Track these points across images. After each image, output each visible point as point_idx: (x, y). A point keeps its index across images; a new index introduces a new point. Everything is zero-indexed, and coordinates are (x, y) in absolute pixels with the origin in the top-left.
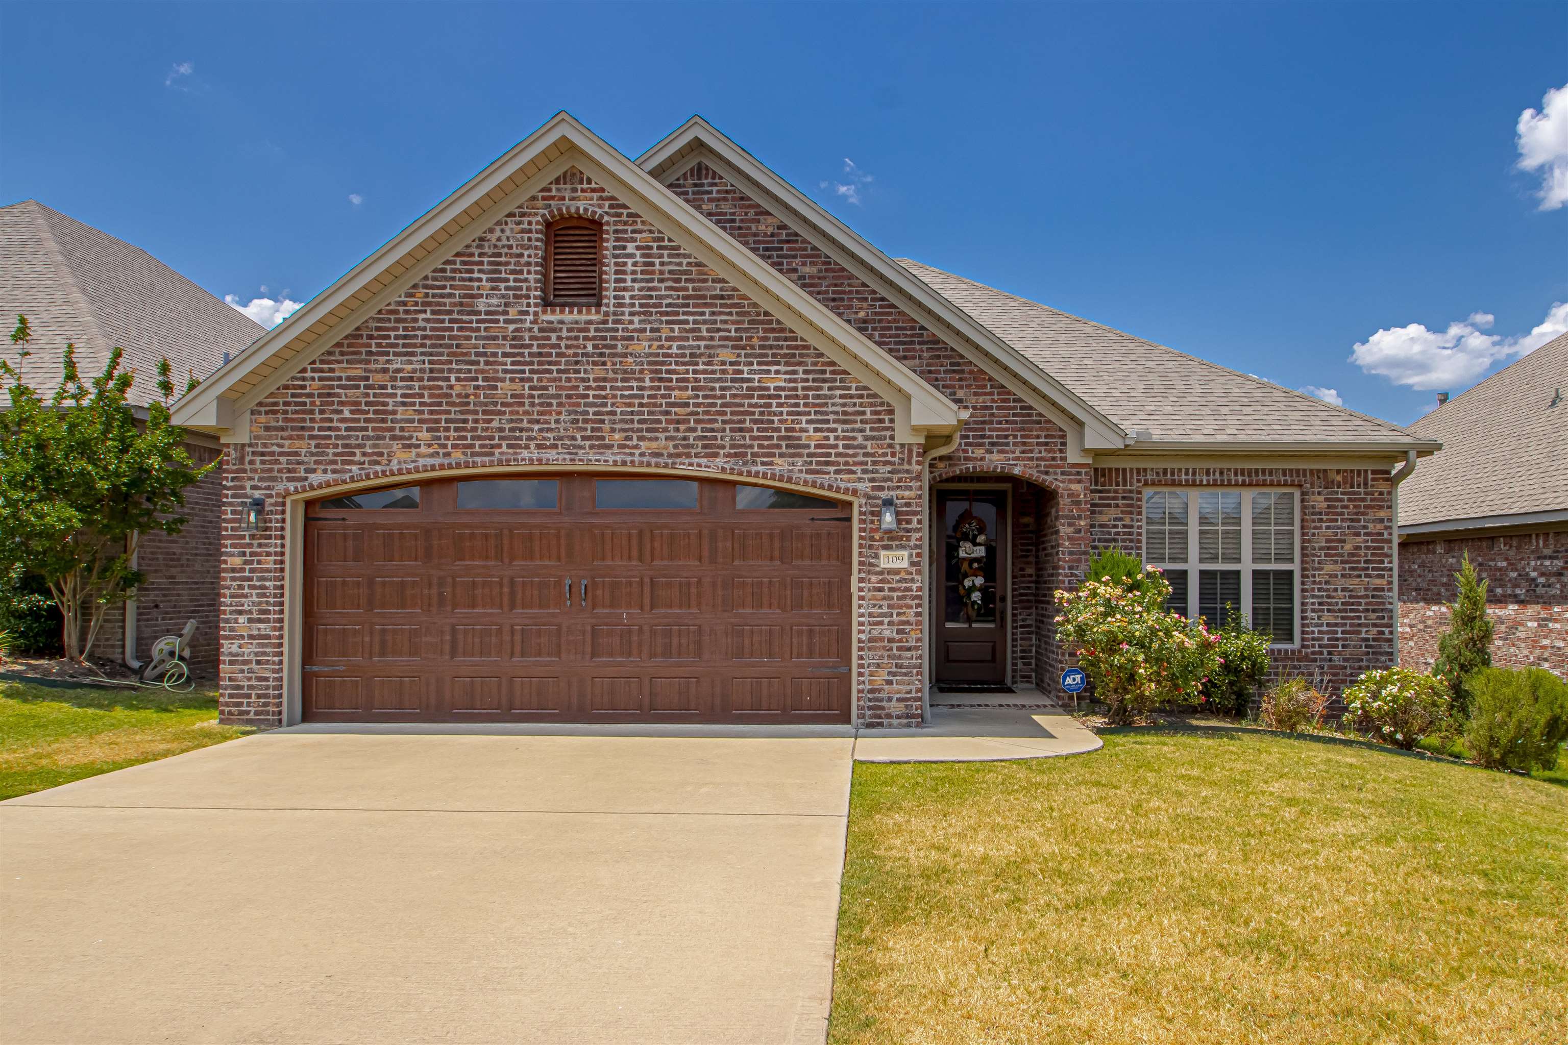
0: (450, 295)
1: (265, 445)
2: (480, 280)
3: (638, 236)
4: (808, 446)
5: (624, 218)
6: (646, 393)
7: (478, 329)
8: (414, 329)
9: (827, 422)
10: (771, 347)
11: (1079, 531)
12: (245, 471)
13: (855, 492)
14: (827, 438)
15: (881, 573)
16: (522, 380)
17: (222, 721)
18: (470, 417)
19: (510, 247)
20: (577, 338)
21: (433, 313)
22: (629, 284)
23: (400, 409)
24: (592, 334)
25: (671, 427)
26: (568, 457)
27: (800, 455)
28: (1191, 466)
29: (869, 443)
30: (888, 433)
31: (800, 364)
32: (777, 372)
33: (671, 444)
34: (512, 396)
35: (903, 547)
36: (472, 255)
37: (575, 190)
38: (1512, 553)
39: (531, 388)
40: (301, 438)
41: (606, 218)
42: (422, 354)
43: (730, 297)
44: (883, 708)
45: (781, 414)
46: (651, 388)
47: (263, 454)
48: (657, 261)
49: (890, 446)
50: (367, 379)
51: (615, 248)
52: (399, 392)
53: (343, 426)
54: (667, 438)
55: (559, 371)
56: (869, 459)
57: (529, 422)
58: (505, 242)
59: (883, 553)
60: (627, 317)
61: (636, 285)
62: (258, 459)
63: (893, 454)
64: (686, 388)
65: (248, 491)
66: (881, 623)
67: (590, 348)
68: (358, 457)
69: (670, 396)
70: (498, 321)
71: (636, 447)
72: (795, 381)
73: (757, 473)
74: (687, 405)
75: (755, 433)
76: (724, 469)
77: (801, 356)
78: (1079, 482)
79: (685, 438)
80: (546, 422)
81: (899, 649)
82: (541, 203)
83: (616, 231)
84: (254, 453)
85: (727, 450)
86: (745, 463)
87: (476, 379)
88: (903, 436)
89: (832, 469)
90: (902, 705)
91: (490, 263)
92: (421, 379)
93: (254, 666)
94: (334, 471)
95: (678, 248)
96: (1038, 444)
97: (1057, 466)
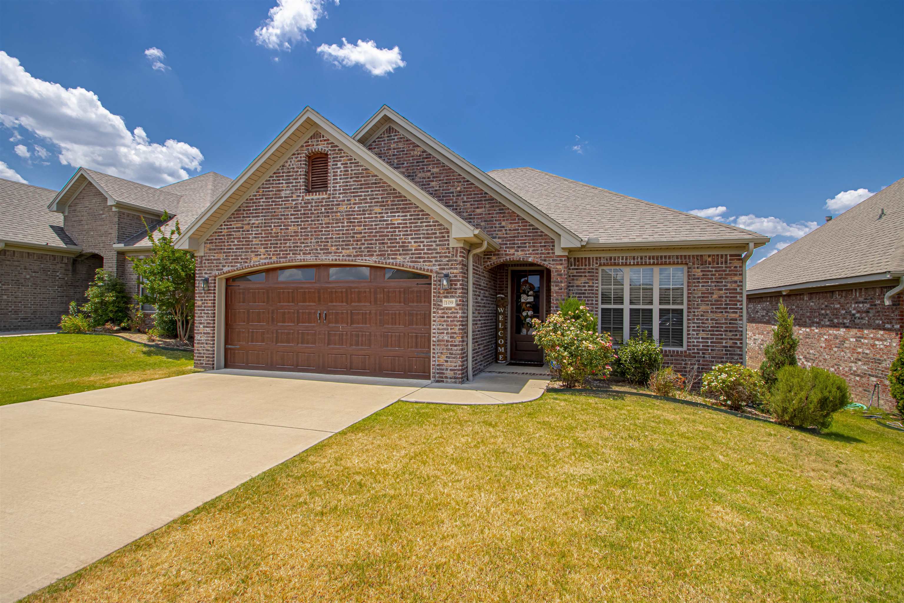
0: (272, 191)
1: (209, 256)
2: (282, 183)
3: (342, 159)
4: (411, 250)
5: (337, 151)
6: (345, 229)
7: (282, 205)
8: (259, 206)
9: (420, 238)
10: (396, 205)
11: (561, 289)
12: (202, 267)
13: (431, 271)
14: (420, 246)
15: (443, 309)
16: (298, 225)
17: (195, 367)
18: (279, 242)
19: (294, 168)
20: (318, 206)
21: (266, 199)
22: (339, 180)
23: (254, 240)
24: (324, 204)
25: (355, 243)
26: (314, 258)
27: (408, 254)
28: (625, 255)
29: (438, 248)
30: (447, 243)
31: (408, 212)
32: (398, 216)
33: (355, 251)
34: (294, 232)
35: (453, 297)
36: (280, 173)
37: (318, 141)
39: (301, 229)
40: (221, 253)
41: (329, 152)
42: (262, 216)
43: (379, 183)
44: (443, 374)
45: (400, 235)
46: (347, 226)
47: (208, 260)
48: (350, 169)
49: (448, 248)
50: (243, 228)
51: (333, 165)
52: (254, 233)
53: (235, 247)
54: (353, 248)
55: (312, 221)
56: (438, 255)
57: (301, 243)
58: (292, 166)
59: (444, 300)
60: (338, 195)
61: (342, 181)
62: (207, 262)
63: (449, 253)
64: (361, 226)
65: (204, 275)
66: (443, 333)
67: (323, 210)
68: (240, 260)
69: (354, 229)
70: (289, 201)
71: (341, 253)
72: (406, 220)
73: (389, 263)
74: (361, 233)
75: (389, 245)
76: (375, 261)
77: (409, 208)
78: (561, 264)
79: (360, 248)
80: (307, 243)
81: (451, 345)
82: (305, 148)
83: (334, 158)
84: (206, 260)
85: (377, 253)
86: (385, 259)
87: (281, 226)
88: (453, 244)
89: (422, 260)
90: (452, 372)
91: (287, 176)
92: (261, 227)
93: (205, 345)
94: (232, 266)
95: (358, 163)
96: (541, 246)
97: (550, 257)
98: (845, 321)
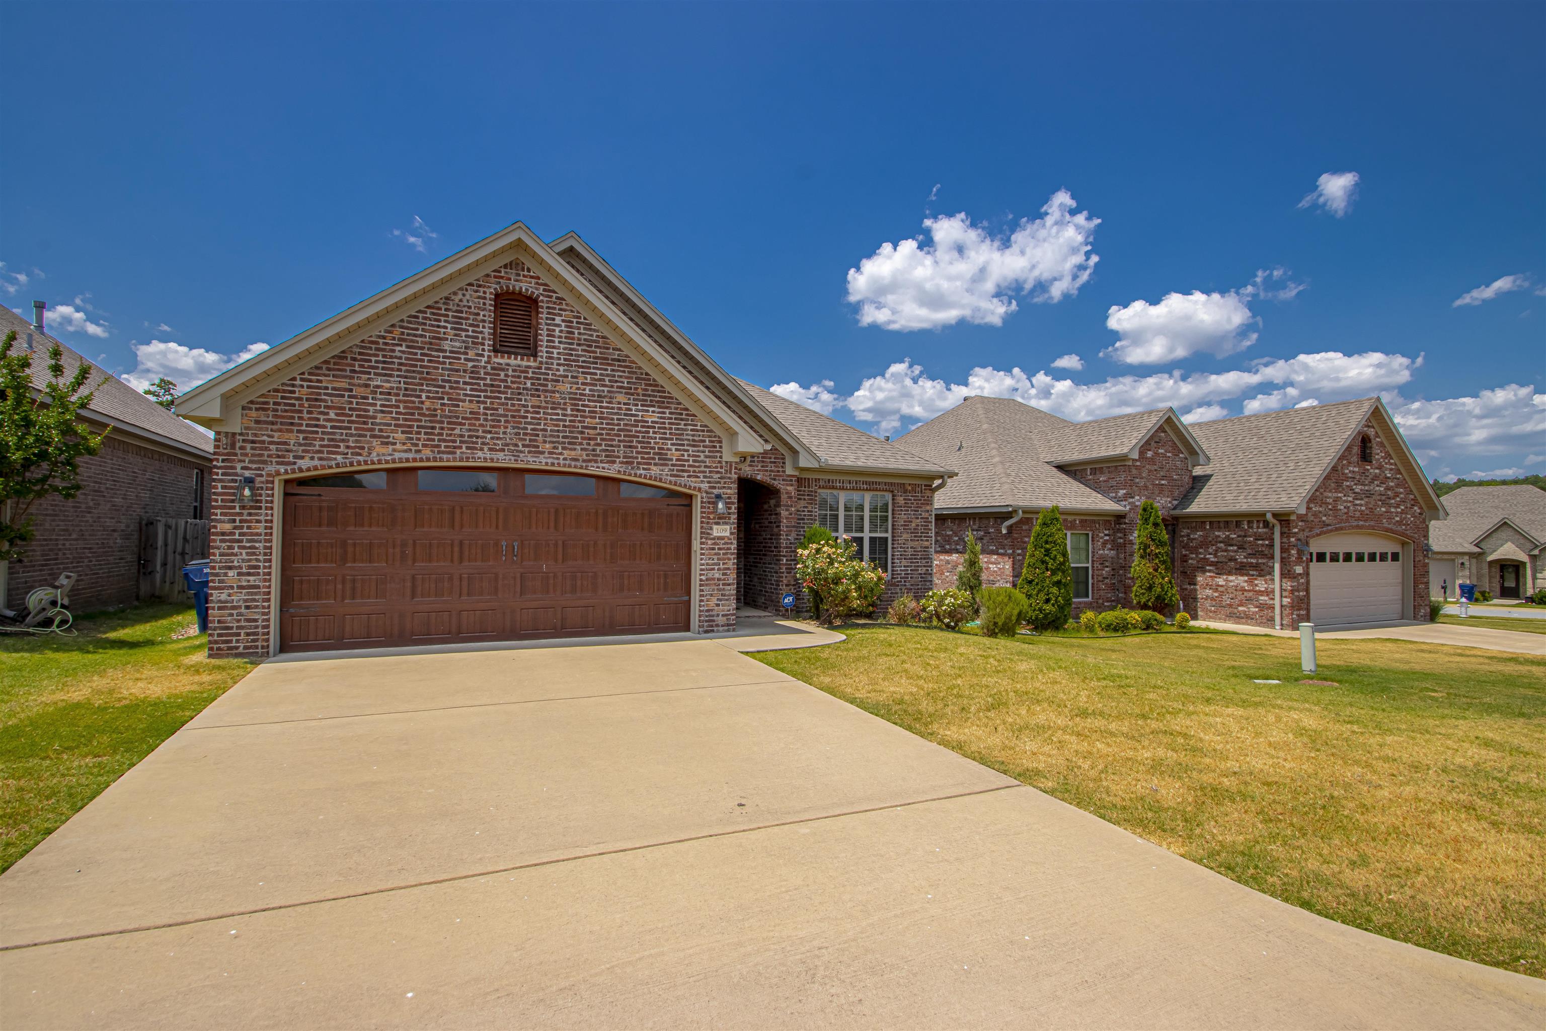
0: (421, 336)
1: (255, 435)
2: (446, 328)
3: (563, 313)
4: (672, 460)
5: (554, 299)
6: (568, 419)
7: (444, 363)
8: (391, 357)
9: (683, 445)
10: (649, 396)
11: (791, 514)
12: (236, 455)
13: (700, 489)
14: (683, 455)
15: (714, 539)
16: (478, 402)
17: (210, 656)
18: (438, 426)
19: (470, 307)
20: (519, 377)
21: (408, 347)
22: (557, 344)
23: (379, 415)
24: (530, 375)
25: (585, 442)
26: (513, 458)
27: (667, 465)
28: (842, 478)
29: (707, 460)
30: (718, 455)
31: (667, 408)
32: (653, 412)
33: (584, 453)
34: (471, 413)
35: (726, 523)
36: (440, 309)
37: (519, 275)
38: (955, 527)
39: (485, 408)
40: (291, 431)
41: (541, 298)
42: (398, 376)
43: (624, 361)
44: (714, 621)
45: (655, 438)
46: (572, 415)
47: (253, 442)
48: (576, 332)
49: (720, 462)
50: (351, 390)
51: (547, 319)
52: (379, 403)
53: (329, 424)
54: (582, 449)
55: (506, 398)
56: (708, 470)
57: (484, 432)
58: (465, 303)
59: (715, 527)
60: (555, 366)
61: (562, 346)
62: (249, 446)
63: (721, 467)
64: (595, 418)
65: (239, 470)
66: (713, 569)
67: (529, 385)
68: (342, 449)
69: (584, 422)
70: (460, 359)
71: (561, 454)
72: (664, 418)
73: (641, 475)
74: (595, 428)
75: (639, 449)
76: (619, 472)
77: (668, 403)
78: (792, 485)
79: (594, 450)
80: (496, 433)
81: (724, 584)
82: (493, 280)
83: (548, 308)
84: (244, 441)
85: (621, 459)
86: (633, 468)
87: (443, 399)
88: (727, 456)
89: (686, 474)
90: (725, 618)
91: (453, 317)
92: (398, 395)
93: (243, 610)
94: (320, 459)
95: (590, 324)
96: (771, 462)
97: (780, 476)
98: (958, 547)
